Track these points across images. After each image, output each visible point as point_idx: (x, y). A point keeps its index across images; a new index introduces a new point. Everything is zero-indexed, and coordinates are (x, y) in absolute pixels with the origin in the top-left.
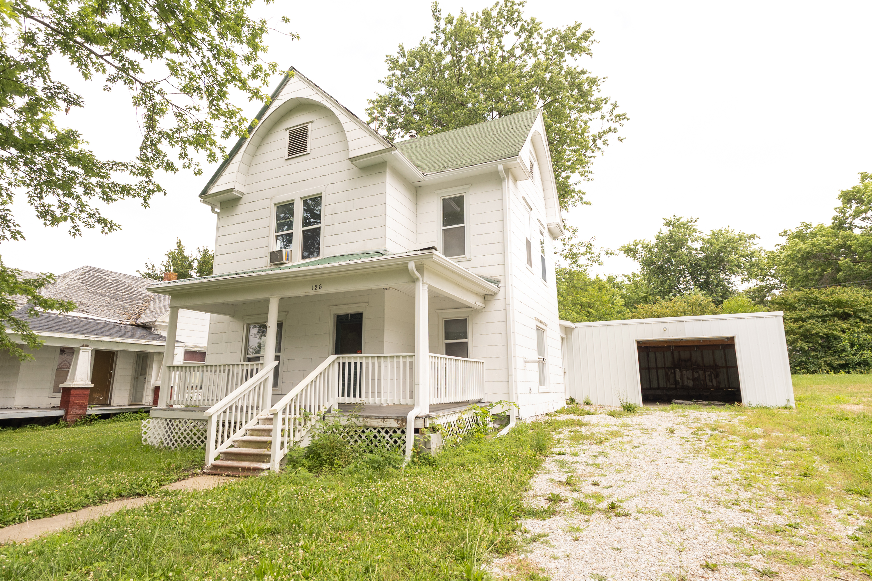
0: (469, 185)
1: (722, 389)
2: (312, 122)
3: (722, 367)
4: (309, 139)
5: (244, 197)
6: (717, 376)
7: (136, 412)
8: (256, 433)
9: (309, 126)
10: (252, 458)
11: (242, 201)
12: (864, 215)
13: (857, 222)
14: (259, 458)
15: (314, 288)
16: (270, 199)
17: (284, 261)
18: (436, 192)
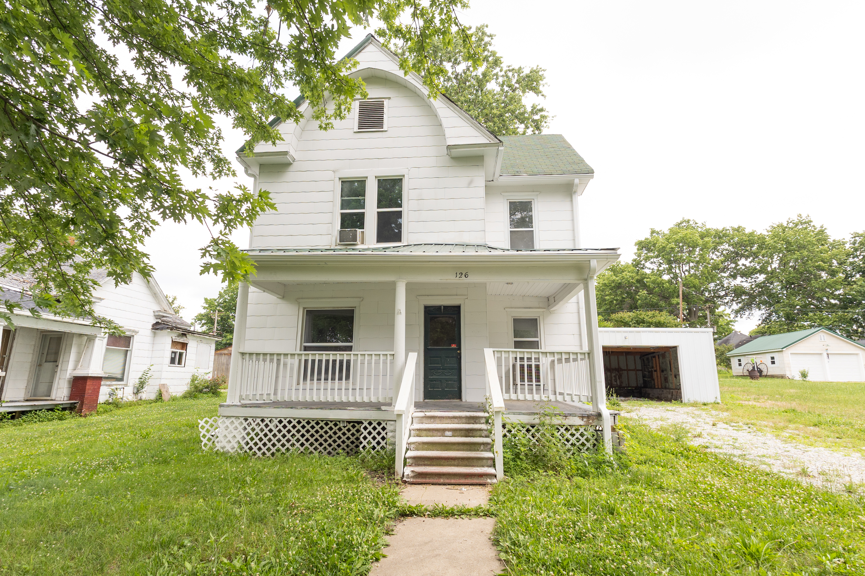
0: (538, 193)
1: (624, 387)
2: (389, 98)
3: (625, 370)
4: (385, 117)
5: (295, 163)
6: (620, 377)
7: (52, 410)
8: (424, 433)
9: (386, 102)
10: (456, 462)
11: (292, 168)
12: (652, 260)
13: (648, 264)
14: (466, 462)
15: (459, 276)
16: (334, 172)
17: (358, 242)
18: (503, 194)
